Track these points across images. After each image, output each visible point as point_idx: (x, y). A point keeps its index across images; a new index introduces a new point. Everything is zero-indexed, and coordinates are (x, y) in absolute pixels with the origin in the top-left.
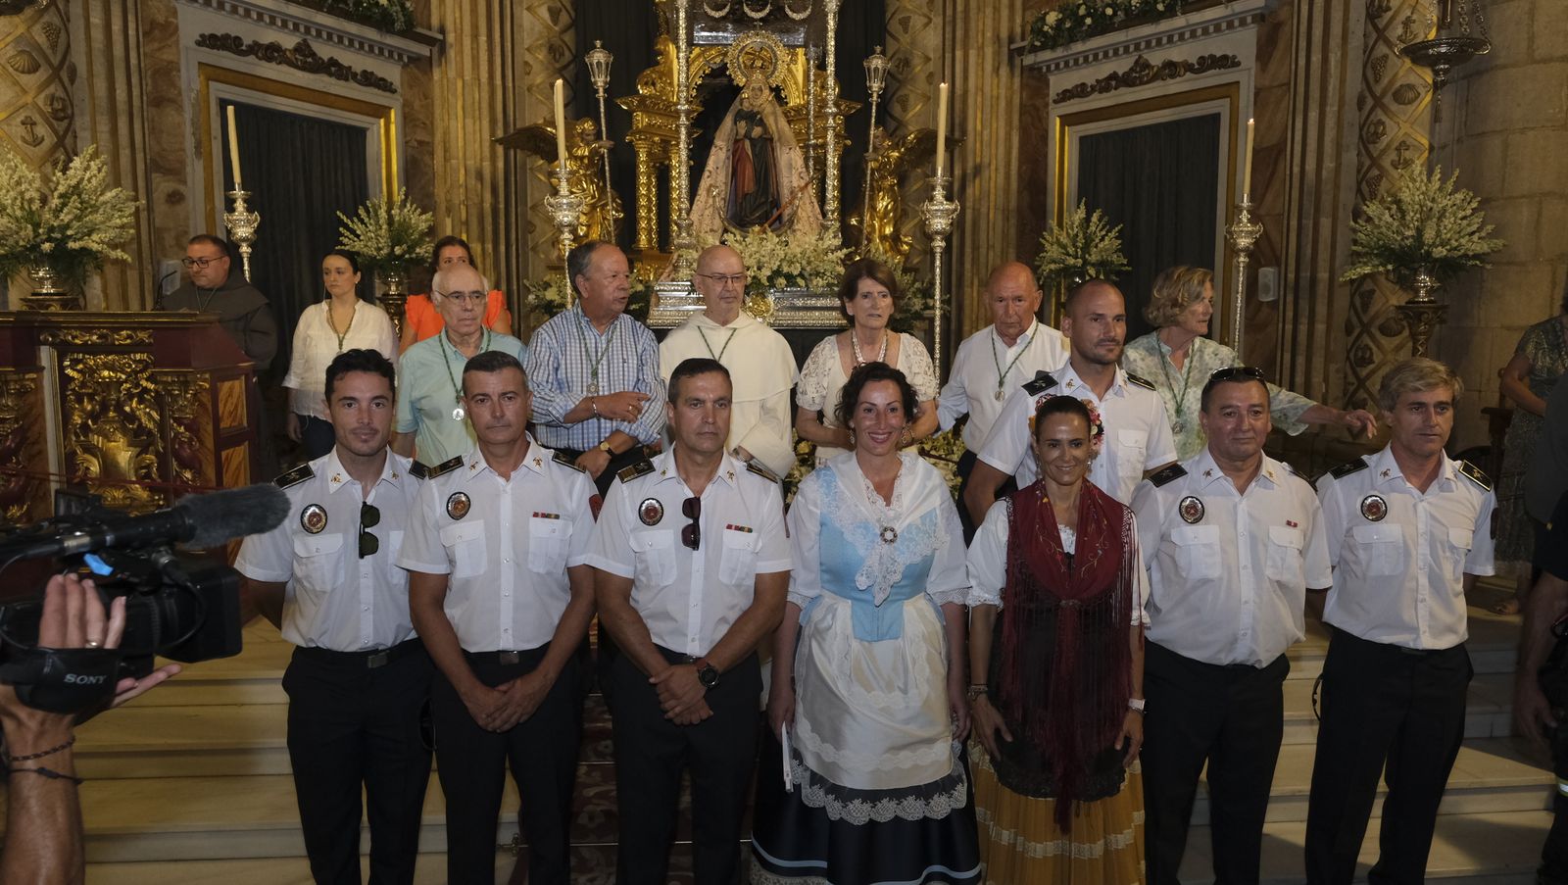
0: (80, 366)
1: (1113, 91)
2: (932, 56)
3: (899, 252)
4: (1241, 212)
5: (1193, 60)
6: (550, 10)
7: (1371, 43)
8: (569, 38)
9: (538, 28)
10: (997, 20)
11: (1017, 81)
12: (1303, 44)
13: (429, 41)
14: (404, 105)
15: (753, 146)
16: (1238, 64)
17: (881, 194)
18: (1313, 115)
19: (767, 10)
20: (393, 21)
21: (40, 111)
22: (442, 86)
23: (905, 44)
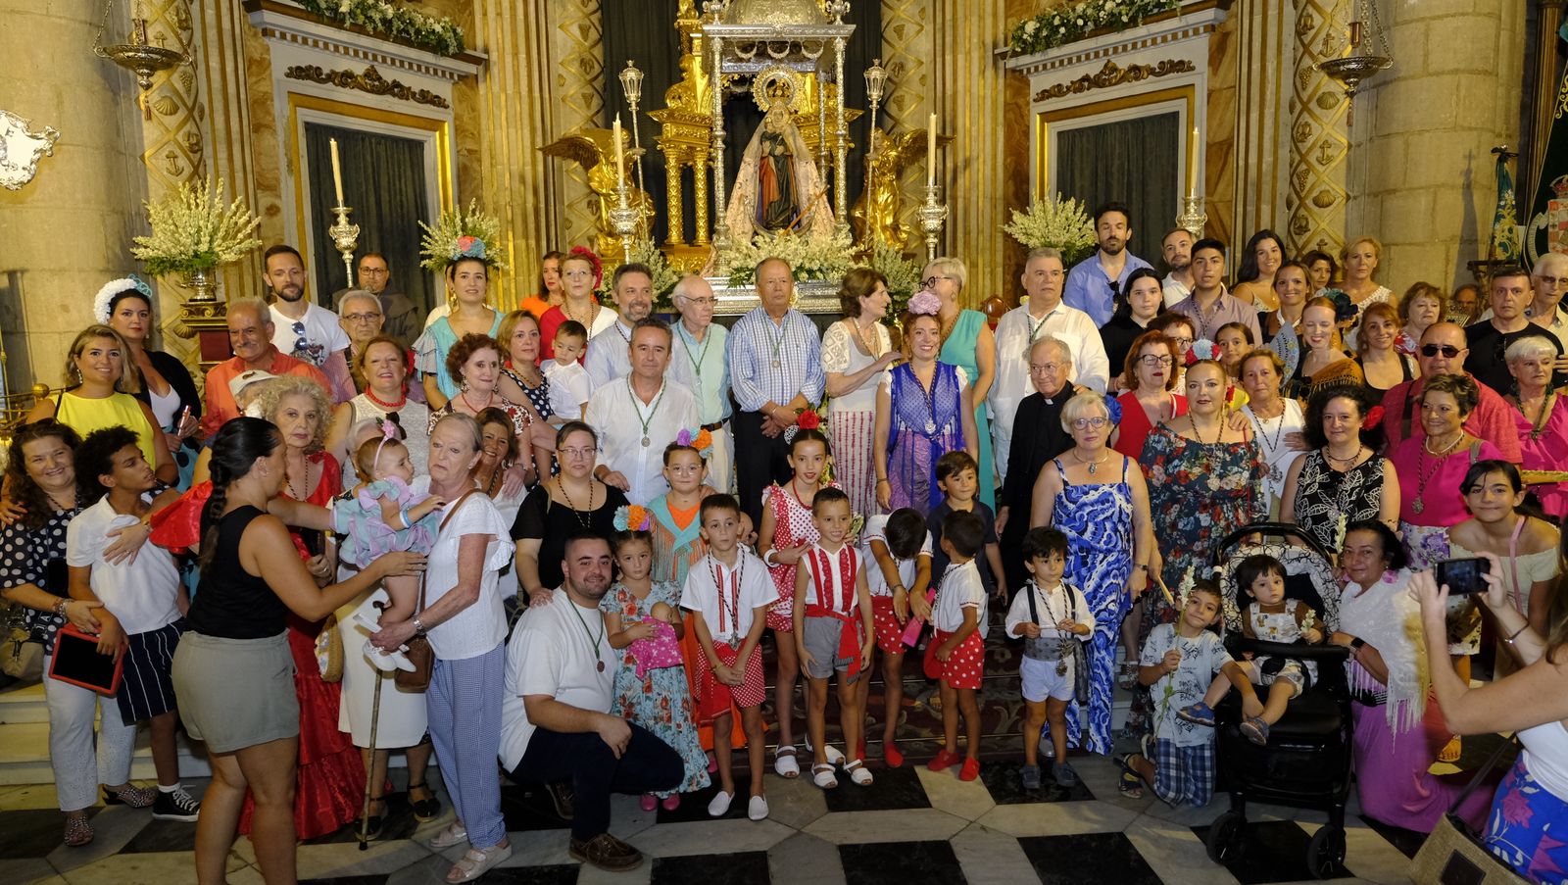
1: (1086, 92)
2: (924, 60)
3: (899, 240)
4: (1189, 204)
5: (1155, 65)
6: (581, 28)
7: (1299, 55)
8: (598, 52)
9: (570, 44)
10: (982, 29)
11: (1001, 81)
12: (1245, 52)
13: (476, 61)
14: (455, 119)
15: (777, 161)
16: (1193, 69)
17: (882, 189)
18: (1254, 116)
19: (787, 52)
20: (448, 46)
21: (181, 147)
22: (487, 100)
23: (900, 50)
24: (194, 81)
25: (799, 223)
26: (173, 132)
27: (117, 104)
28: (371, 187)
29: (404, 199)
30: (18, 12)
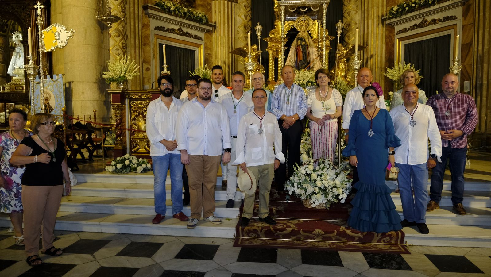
0: (134, 104)
1: (415, 30)
2: (357, 23)
4: (455, 62)
5: (441, 18)
6: (245, 16)
8: (250, 23)
9: (241, 21)
10: (378, 11)
11: (384, 28)
12: (477, 10)
13: (212, 26)
14: (205, 44)
15: (302, 47)
16: (456, 18)
17: (341, 63)
18: (481, 32)
19: (306, 9)
20: (203, 21)
21: (120, 47)
22: (215, 38)
23: (349, 20)
24: (125, 28)
25: (309, 67)
26: (118, 42)
27: (102, 33)
28: (178, 64)
29: (188, 68)
30: (76, 6)
